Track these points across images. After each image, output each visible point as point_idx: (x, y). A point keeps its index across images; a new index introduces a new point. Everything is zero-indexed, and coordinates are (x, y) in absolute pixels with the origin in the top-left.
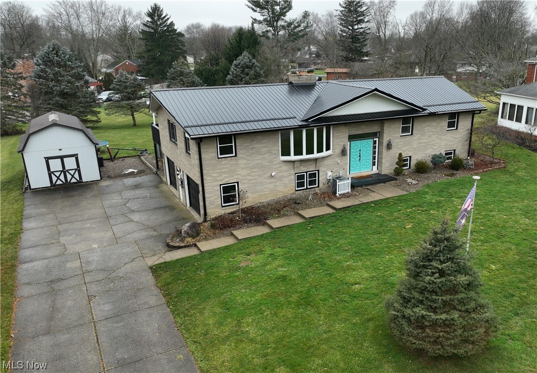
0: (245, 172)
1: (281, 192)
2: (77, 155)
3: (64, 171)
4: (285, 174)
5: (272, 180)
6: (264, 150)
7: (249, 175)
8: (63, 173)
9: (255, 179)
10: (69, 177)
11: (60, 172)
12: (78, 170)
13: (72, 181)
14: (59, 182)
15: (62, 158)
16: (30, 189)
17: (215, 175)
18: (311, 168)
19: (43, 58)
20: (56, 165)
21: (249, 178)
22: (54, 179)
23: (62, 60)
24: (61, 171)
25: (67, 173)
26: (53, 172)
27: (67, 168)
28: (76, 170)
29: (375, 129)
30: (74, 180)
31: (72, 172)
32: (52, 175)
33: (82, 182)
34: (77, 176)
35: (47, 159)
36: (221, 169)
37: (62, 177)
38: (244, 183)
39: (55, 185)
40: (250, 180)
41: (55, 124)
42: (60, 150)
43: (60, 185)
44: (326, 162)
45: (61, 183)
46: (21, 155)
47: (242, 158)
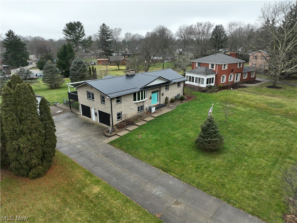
0: (123, 108)
1: (134, 113)
4: (135, 107)
5: (131, 110)
6: (129, 100)
9: (126, 110)
17: (115, 110)
18: (142, 104)
29: (158, 89)
36: (117, 108)
38: (123, 112)
44: (146, 102)
47: (123, 103)
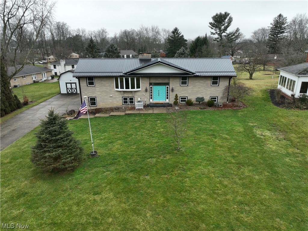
0: (99, 93)
2: (76, 83)
5: (111, 98)
6: (107, 85)
7: (100, 95)
8: (71, 89)
9: (103, 97)
16: (61, 93)
17: (86, 93)
18: (130, 95)
20: (69, 86)
21: (101, 96)
22: (68, 91)
27: (72, 87)
28: (75, 88)
30: (74, 92)
32: (68, 89)
35: (66, 83)
36: (88, 91)
38: (98, 98)
39: (68, 93)
40: (101, 97)
41: (69, 71)
42: (71, 80)
44: (138, 94)
45: (70, 93)
46: (59, 81)
47: (97, 87)
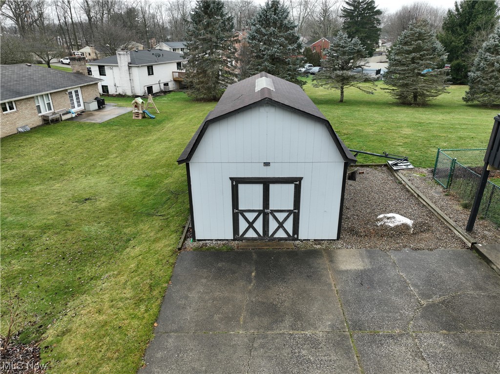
2: (300, 179)
3: (265, 212)
8: (261, 216)
10: (273, 225)
11: (256, 214)
12: (295, 213)
13: (276, 236)
14: (251, 234)
15: (266, 183)
16: (194, 239)
19: (261, 17)
20: (251, 197)
22: (243, 225)
23: (279, 18)
24: (260, 212)
25: (271, 217)
26: (242, 212)
27: (272, 207)
28: (290, 212)
30: (281, 234)
31: (281, 217)
32: (241, 217)
33: (297, 239)
34: (289, 225)
35: (236, 182)
37: (259, 225)
39: (242, 238)
41: (267, 101)
42: (267, 164)
43: (253, 239)
45: (255, 236)
46: (185, 166)
